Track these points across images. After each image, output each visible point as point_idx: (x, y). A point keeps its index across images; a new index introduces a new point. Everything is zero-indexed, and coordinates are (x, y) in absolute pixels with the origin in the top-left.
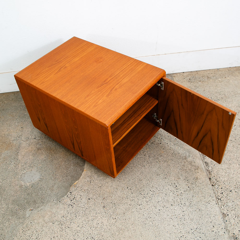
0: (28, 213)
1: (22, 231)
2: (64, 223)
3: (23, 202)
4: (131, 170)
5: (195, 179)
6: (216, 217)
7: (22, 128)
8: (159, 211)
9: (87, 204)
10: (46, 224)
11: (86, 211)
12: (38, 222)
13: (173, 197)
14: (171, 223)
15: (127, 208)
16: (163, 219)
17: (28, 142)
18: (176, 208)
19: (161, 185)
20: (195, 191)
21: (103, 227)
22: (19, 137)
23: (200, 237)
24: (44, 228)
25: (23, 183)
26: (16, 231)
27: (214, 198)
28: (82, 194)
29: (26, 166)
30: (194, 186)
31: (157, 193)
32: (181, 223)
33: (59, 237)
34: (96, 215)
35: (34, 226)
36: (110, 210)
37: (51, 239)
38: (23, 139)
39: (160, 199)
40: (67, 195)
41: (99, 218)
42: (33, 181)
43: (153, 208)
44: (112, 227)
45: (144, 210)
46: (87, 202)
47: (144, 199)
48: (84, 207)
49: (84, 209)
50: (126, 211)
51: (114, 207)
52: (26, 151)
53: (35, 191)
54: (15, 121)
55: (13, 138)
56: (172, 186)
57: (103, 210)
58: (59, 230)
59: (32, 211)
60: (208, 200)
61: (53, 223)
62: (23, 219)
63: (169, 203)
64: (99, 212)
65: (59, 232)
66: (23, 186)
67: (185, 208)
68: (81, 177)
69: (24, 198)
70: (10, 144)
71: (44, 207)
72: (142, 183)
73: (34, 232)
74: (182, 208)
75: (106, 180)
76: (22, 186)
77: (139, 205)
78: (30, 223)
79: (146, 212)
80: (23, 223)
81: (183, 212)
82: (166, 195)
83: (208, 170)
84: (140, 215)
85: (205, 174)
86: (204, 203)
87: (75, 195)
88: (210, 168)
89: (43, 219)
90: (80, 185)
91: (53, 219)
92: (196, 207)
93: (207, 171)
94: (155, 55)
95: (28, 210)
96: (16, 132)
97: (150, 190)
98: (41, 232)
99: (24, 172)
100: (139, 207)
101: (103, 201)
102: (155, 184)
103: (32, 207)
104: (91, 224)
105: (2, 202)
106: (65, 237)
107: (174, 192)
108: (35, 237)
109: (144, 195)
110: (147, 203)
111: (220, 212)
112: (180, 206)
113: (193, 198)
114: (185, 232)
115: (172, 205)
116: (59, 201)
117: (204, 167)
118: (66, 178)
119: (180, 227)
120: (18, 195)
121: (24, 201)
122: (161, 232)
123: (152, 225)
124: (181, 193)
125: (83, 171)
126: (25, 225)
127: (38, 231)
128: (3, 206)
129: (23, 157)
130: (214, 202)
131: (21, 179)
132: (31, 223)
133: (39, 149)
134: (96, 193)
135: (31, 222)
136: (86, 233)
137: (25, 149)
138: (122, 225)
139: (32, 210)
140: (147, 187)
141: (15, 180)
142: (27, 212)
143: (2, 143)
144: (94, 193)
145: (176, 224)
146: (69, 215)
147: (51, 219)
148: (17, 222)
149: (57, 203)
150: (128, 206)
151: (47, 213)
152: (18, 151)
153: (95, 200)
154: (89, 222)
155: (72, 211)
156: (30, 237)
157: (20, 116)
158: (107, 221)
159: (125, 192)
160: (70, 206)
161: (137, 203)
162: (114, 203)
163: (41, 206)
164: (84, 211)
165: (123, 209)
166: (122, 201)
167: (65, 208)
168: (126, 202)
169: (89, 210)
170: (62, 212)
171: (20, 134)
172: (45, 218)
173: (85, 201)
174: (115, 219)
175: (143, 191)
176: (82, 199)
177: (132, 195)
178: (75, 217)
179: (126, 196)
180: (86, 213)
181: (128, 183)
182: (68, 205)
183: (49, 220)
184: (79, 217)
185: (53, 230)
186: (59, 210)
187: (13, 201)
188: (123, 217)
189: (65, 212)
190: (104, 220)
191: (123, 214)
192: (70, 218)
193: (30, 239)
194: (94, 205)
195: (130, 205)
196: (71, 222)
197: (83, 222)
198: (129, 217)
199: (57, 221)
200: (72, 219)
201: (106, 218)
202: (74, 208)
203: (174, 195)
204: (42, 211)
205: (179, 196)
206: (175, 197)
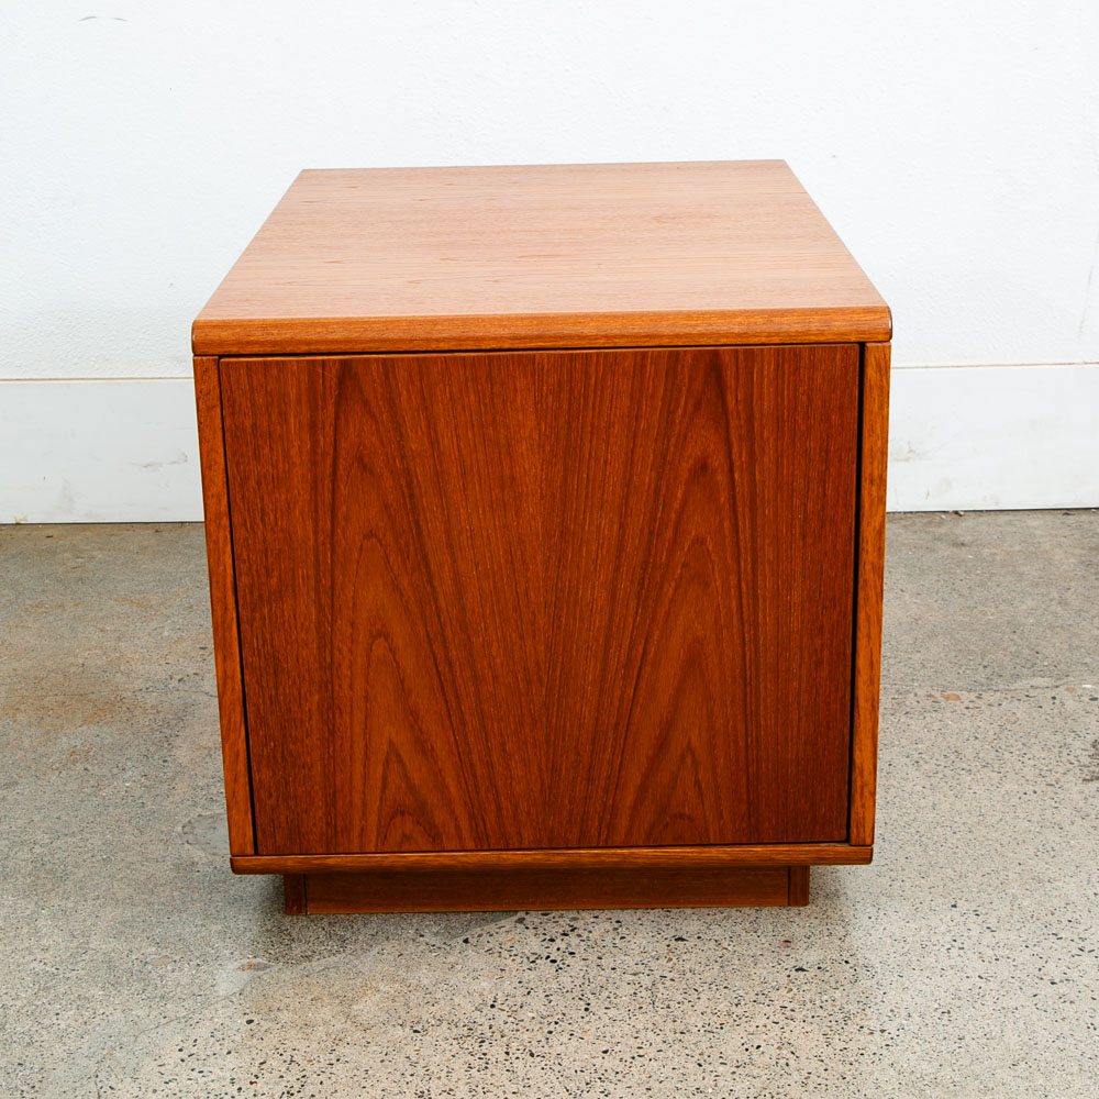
0: (228, 978)
1: (183, 1055)
2: (498, 1036)
3: (199, 932)
4: (970, 836)
7: (202, 649)
9: (663, 961)
10: (359, 1033)
11: (661, 990)
12: (300, 1022)
15: (964, 987)
21: (792, 1062)
22: (180, 680)
24: (344, 1050)
25: (198, 855)
26: (131, 1052)
34: (739, 1011)
35: (272, 1039)
36: (838, 994)
40: (515, 918)
41: (761, 1021)
44: (863, 1068)
46: (663, 949)
48: (647, 972)
49: (646, 981)
50: (958, 1003)
51: (865, 983)
54: (155, 624)
55: (139, 681)
58: (462, 1061)
59: (261, 973)
61: (416, 1031)
62: (189, 1004)
65: (460, 1072)
66: (200, 867)
69: (207, 916)
70: (120, 704)
71: (352, 957)
72: (1057, 893)
73: (274, 1062)
76: (194, 864)
77: (1053, 983)
78: (242, 1021)
80: (188, 1021)
84: (1065, 1028)
87: (575, 919)
89: (339, 1008)
91: (414, 1012)
95: (237, 964)
96: (163, 662)
98: (323, 1064)
99: (208, 814)
100: (1050, 989)
103: (261, 953)
104: (703, 1046)
105: (41, 923)
108: (280, 1089)
109: (1076, 939)
116: (460, 939)
120: (162, 900)
121: (203, 925)
126: (203, 1031)
127: (298, 1058)
128: (44, 942)
131: (191, 838)
132: (250, 1022)
135: (247, 1018)
136: (669, 1085)
138: (936, 1064)
139: (256, 967)
142: (221, 976)
143: (60, 698)
144: (710, 918)
146: (537, 1003)
147: (403, 1013)
148: (140, 1013)
149: (448, 948)
150: (966, 985)
151: (373, 983)
152: (168, 732)
153: (725, 945)
154: (687, 1036)
155: (555, 986)
156: (236, 1087)
157: (191, 607)
158: (822, 1038)
159: (934, 921)
160: (538, 961)
161: (1037, 972)
162: (861, 963)
163: (326, 954)
164: (647, 989)
165: (936, 993)
166: (922, 960)
167: (507, 969)
168: (952, 962)
169: (685, 986)
170: (484, 984)
171: (191, 671)
172: (354, 1007)
173: (651, 946)
174: (883, 1031)
175: (1071, 924)
176: (628, 938)
177: (987, 937)
178: (583, 1013)
179: (948, 938)
180: (659, 995)
181: (954, 886)
182: (528, 958)
183: (384, 1017)
184: (612, 1012)
185: (414, 1059)
186: (460, 975)
187: (123, 923)
188: (940, 1028)
189: (507, 987)
190: (796, 1032)
191: (938, 1014)
192: (545, 1014)
193: (235, 1093)
194: (717, 967)
195: (980, 977)
196: (550, 1032)
197: (642, 1035)
198: (987, 1030)
199: (445, 1024)
200: (560, 1016)
201: (815, 1025)
202: (573, 974)
204: (332, 973)
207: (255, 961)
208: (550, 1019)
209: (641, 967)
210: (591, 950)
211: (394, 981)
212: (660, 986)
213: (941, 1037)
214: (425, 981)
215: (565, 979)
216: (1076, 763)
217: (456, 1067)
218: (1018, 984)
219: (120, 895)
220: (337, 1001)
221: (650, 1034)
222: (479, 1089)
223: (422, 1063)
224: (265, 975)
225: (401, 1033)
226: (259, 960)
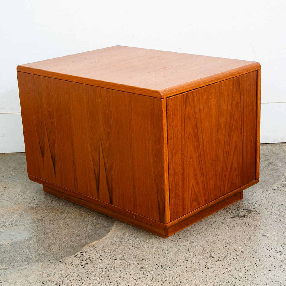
2: (64, 284)
4: (198, 232)
7: (5, 188)
8: (244, 276)
9: (110, 265)
11: (108, 272)
12: (14, 282)
13: (274, 262)
15: (185, 270)
17: (13, 201)
18: (277, 274)
19: (251, 249)
28: (103, 254)
29: (6, 224)
31: (243, 258)
34: (126, 277)
36: (152, 272)
38: (4, 198)
39: (249, 263)
40: (74, 255)
41: (131, 279)
42: (15, 240)
43: (234, 272)
45: (217, 274)
46: (110, 262)
47: (219, 262)
48: (105, 268)
49: (104, 270)
50: (182, 274)
51: (160, 269)
52: (7, 210)
53: (17, 250)
56: (271, 251)
57: (140, 272)
59: (6, 270)
61: (43, 284)
63: (265, 268)
64: (131, 273)
68: (105, 238)
71: (30, 266)
72: (216, 246)
75: (150, 242)
77: (208, 268)
79: (220, 276)
82: (260, 259)
84: (208, 279)
87: (90, 255)
90: (101, 246)
91: (44, 279)
95: (1, 268)
97: (230, 254)
100: (206, 270)
101: (141, 262)
102: (240, 247)
103: (7, 265)
107: (274, 257)
109: (217, 258)
110: (223, 267)
115: (270, 271)
116: (59, 261)
118: (76, 238)
125: (108, 232)
132: (1, 282)
133: (31, 209)
134: (130, 254)
137: (6, 208)
140: (224, 250)
144: (124, 254)
146: (75, 276)
147: (41, 279)
149: (55, 263)
150: (186, 269)
151: (35, 272)
153: (127, 261)
154: (112, 283)
155: (81, 272)
157: (3, 176)
158: (146, 283)
159: (182, 254)
160: (78, 266)
161: (205, 266)
162: (160, 264)
163: (24, 265)
164: (104, 272)
165: (178, 271)
166: (176, 263)
167: (70, 268)
168: (184, 264)
169: (114, 271)
170: (63, 272)
171: (1, 194)
172: (29, 278)
173: (108, 261)
174: (161, 281)
175: (217, 254)
176: (102, 260)
177: (195, 258)
178: (87, 278)
179: (185, 258)
180: (107, 273)
181: (190, 245)
182: (76, 265)
183: (36, 280)
184: (93, 278)
186: (57, 270)
188: (176, 280)
189: (69, 272)
190: (139, 282)
191: (177, 277)
192: (77, 278)
194: (123, 266)
195: (190, 267)
196: (77, 283)
197: (100, 283)
198: (188, 280)
199: (51, 282)
200: (80, 279)
201: (145, 280)
202: (86, 269)
203: (275, 260)
204: (24, 270)
205: (284, 262)
206: (277, 263)
207: (5, 268)
208: (78, 280)
209: (104, 267)
210: (92, 263)
211: (40, 271)
212: (108, 271)
213: (176, 282)
214: (48, 271)
215: (84, 270)
216: (231, 213)
218: (199, 269)
220: (25, 277)
221: (102, 283)
224: (7, 271)
225: (39, 284)
226: (6, 267)
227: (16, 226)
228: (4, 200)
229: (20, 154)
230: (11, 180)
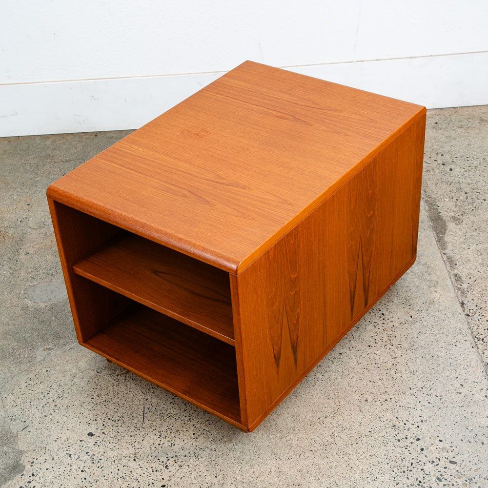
0: (40, 354)
1: (27, 384)
3: (30, 336)
5: (428, 303)
6: (470, 370)
7: (28, 205)
8: (339, 356)
10: (80, 374)
12: (62, 370)
13: (374, 333)
14: (364, 377)
16: (347, 369)
17: (43, 231)
18: (378, 352)
20: (425, 323)
22: (21, 221)
23: (429, 403)
24: (76, 380)
25: (29, 303)
26: (11, 384)
27: (469, 337)
29: (39, 273)
30: (424, 315)
32: (387, 377)
33: (111, 395)
35: (54, 377)
37: (92, 398)
38: (30, 225)
42: (54, 300)
52: (37, 246)
53: (59, 317)
54: (11, 193)
55: (6, 222)
56: (372, 314)
58: (111, 383)
59: (50, 351)
60: (455, 341)
61: (98, 372)
62: (28, 365)
63: (363, 342)
65: (110, 388)
66: (30, 308)
67: (399, 353)
69: (33, 329)
73: (54, 386)
74: (392, 353)
76: (28, 307)
78: (45, 371)
80: (28, 371)
81: (394, 358)
82: (358, 328)
83: (459, 289)
85: (453, 294)
86: (444, 345)
88: (465, 286)
89: (75, 364)
91: (98, 365)
92: (425, 351)
93: (456, 290)
94: (352, 62)
95: (43, 348)
96: (14, 212)
98: (70, 386)
99: (32, 284)
103: (50, 343)
106: (125, 395)
107: (376, 324)
108: (57, 395)
111: (479, 361)
112: (388, 349)
113: (419, 336)
114: (396, 393)
115: (369, 346)
117: (452, 282)
119: (386, 383)
120: (18, 323)
121: (31, 333)
122: (341, 392)
123: (322, 379)
124: (393, 326)
126: (32, 375)
127: (62, 384)
129: (32, 257)
130: (468, 344)
131: (26, 295)
132: (47, 371)
135: (46, 369)
137: (35, 243)
139: (49, 349)
141: (12, 297)
142: (38, 353)
145: (376, 378)
147: (94, 365)
148: (13, 369)
152: (18, 247)
156: (43, 396)
157: (23, 183)
163: (71, 343)
171: (24, 216)
172: (79, 364)
183: (88, 367)
185: (97, 383)
187: (6, 333)
193: (43, 398)
199: (107, 369)
203: (376, 329)
204: (72, 350)
205: (387, 332)
206: (379, 333)
207: (48, 347)
217: (109, 385)
219: (4, 322)
220: (74, 362)
222: (116, 393)
223: (99, 384)
224: (52, 352)
225: (93, 373)
226: (50, 346)
227: (52, 275)
228: (30, 228)
229: (40, 137)
230: (34, 189)
